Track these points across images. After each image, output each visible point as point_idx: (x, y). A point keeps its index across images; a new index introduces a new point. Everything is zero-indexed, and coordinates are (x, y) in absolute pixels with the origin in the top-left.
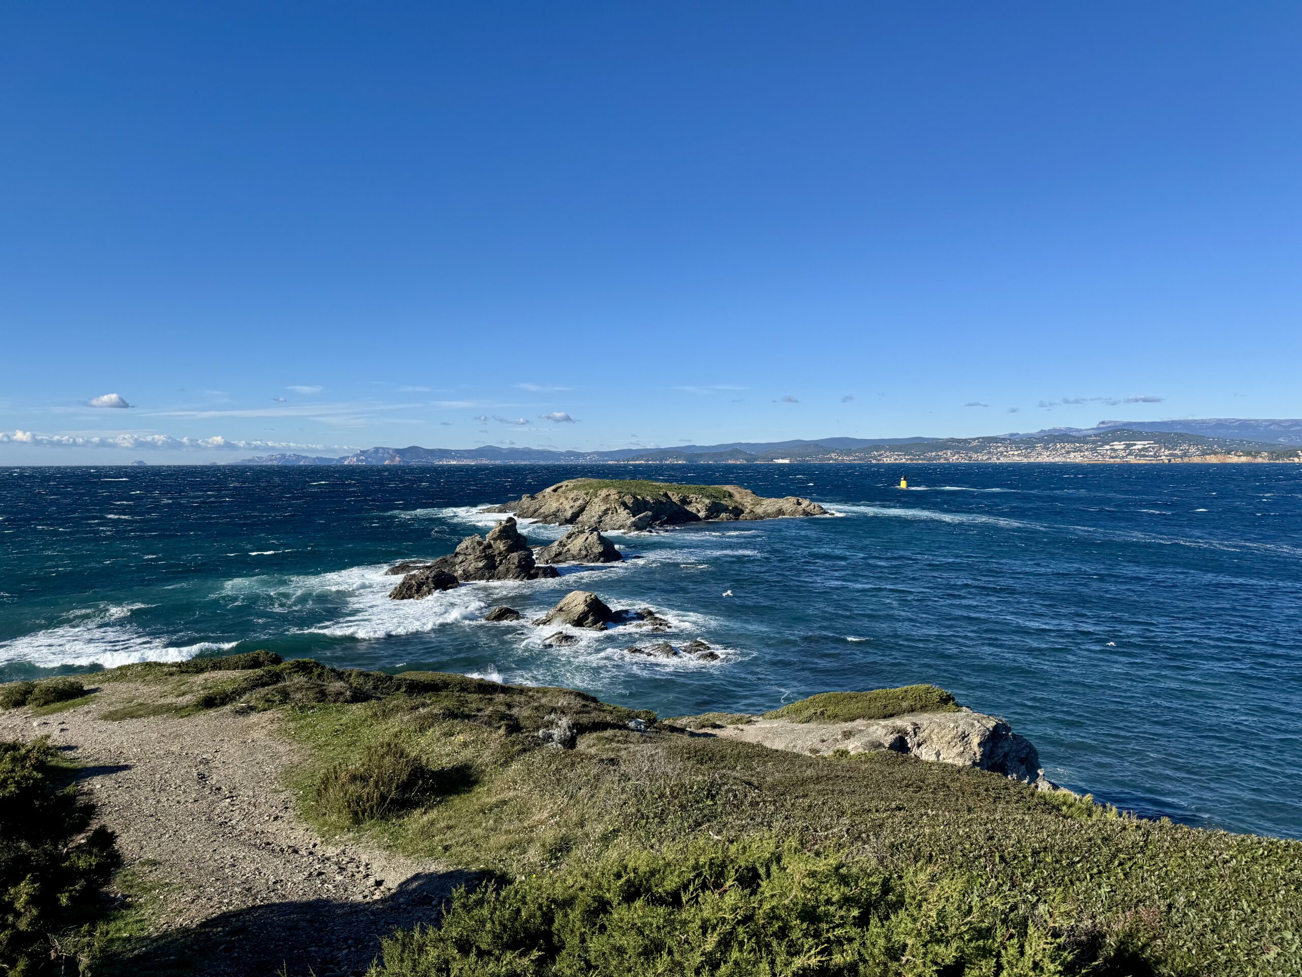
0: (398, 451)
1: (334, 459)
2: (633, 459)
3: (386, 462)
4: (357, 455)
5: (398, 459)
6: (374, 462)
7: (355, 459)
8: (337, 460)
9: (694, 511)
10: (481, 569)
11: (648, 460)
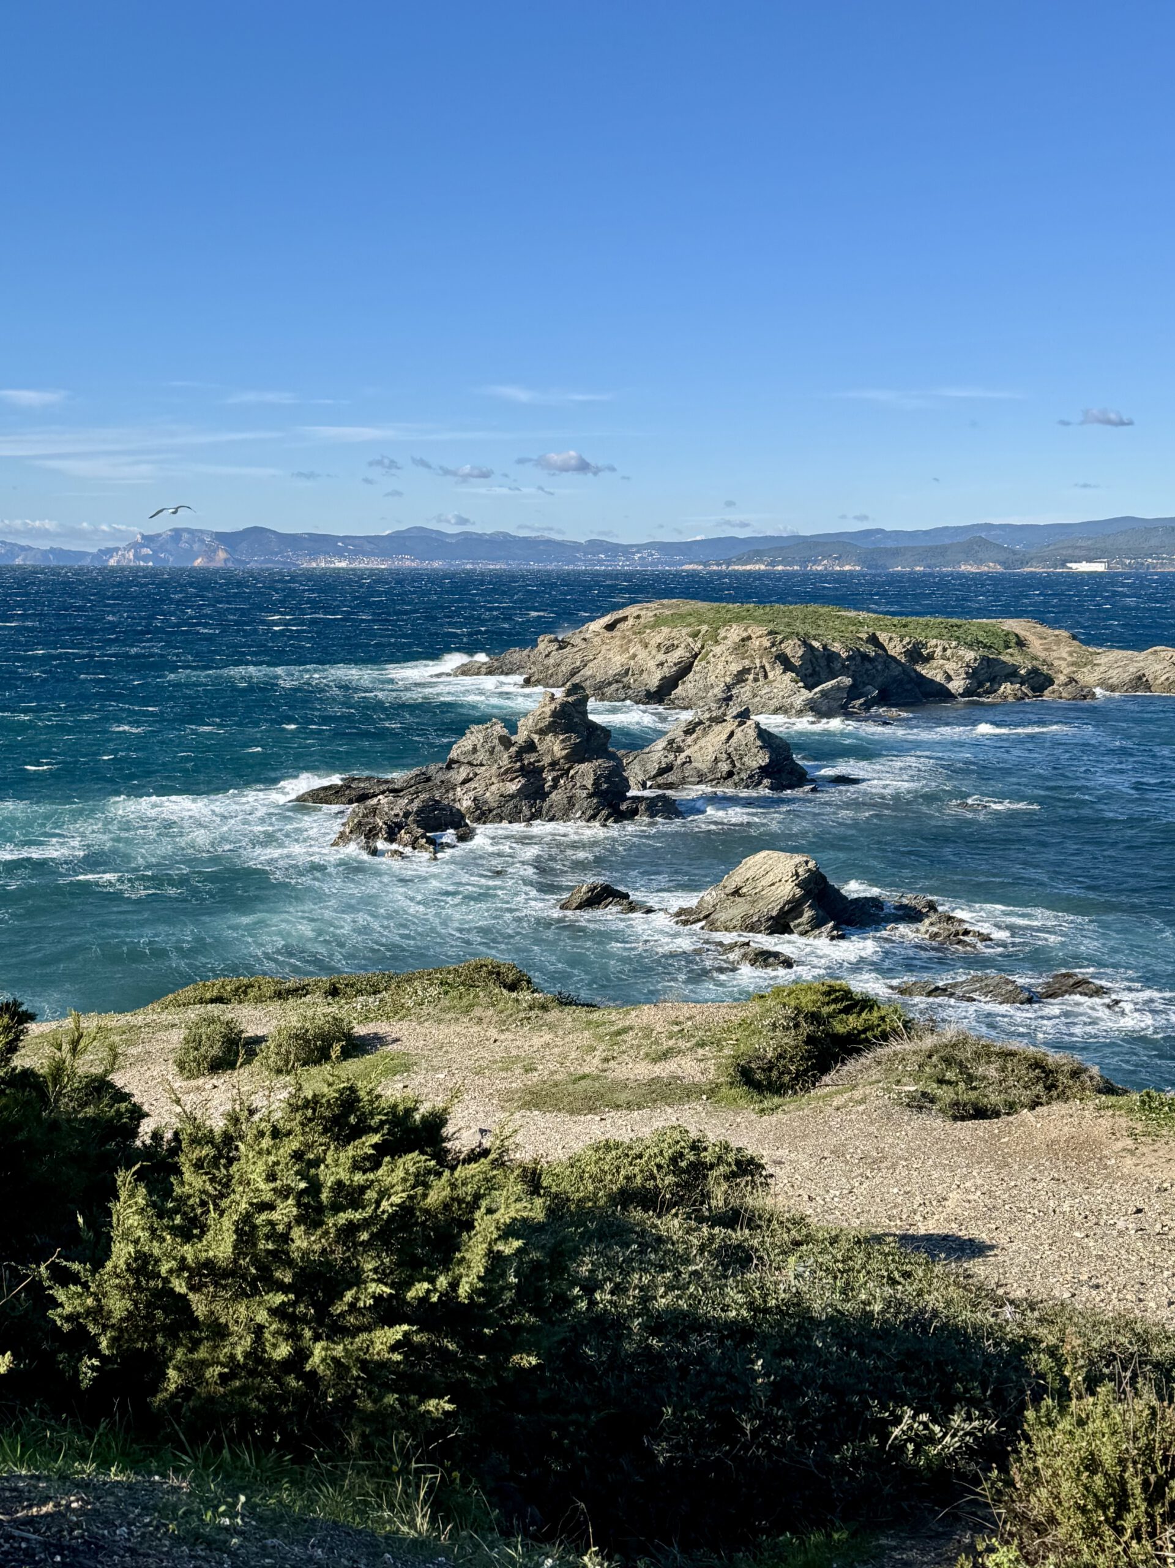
0: (221, 537)
1: (84, 554)
2: (740, 561)
3: (198, 562)
4: (136, 546)
5: (222, 555)
6: (171, 561)
7: (131, 555)
8: (95, 556)
9: (939, 678)
10: (512, 797)
11: (773, 563)
